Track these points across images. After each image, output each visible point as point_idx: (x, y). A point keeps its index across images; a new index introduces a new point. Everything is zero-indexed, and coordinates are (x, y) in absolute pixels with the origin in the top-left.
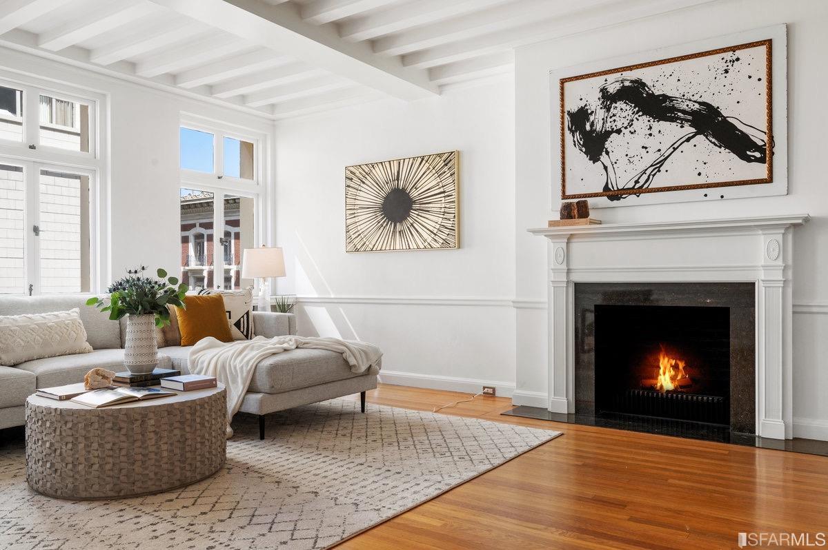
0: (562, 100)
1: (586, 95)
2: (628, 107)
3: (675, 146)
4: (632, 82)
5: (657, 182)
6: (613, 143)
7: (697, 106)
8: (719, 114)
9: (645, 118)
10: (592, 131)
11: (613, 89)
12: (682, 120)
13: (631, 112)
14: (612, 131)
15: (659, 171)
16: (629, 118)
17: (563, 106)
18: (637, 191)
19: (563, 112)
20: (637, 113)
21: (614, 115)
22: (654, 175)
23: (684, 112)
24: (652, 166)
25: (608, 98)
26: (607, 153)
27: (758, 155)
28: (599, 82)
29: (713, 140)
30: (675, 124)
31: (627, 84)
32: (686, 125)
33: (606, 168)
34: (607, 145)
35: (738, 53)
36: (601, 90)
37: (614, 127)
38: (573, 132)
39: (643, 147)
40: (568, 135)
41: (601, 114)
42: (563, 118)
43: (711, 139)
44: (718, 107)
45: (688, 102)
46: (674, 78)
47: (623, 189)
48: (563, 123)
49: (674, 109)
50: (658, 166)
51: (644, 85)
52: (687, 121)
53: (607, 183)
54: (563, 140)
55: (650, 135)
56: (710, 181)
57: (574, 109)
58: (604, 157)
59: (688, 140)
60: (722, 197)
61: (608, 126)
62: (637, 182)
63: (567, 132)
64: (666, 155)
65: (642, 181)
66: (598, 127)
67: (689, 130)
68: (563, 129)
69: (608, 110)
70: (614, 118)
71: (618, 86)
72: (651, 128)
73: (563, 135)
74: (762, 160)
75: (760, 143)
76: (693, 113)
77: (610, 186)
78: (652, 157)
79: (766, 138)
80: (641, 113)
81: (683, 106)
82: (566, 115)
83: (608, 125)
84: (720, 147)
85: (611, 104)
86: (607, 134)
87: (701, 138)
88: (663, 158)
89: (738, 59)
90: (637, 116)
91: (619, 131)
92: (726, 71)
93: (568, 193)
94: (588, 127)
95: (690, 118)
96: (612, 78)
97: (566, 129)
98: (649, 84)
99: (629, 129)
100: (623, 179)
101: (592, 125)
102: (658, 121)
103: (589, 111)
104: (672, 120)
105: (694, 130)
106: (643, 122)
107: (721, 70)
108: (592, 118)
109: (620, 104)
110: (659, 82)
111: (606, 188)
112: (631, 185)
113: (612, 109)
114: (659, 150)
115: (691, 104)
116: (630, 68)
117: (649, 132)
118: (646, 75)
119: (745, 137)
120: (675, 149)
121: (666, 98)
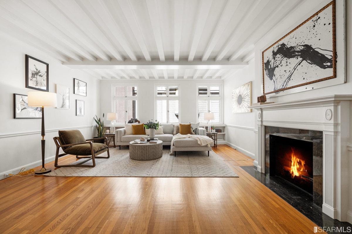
0: (263, 59)
1: (269, 55)
2: (280, 56)
3: (295, 68)
5: (289, 84)
6: (276, 71)
7: (303, 47)
8: (312, 48)
9: (285, 59)
10: (271, 68)
11: (276, 50)
12: (297, 55)
13: (281, 58)
15: (290, 80)
16: (280, 60)
17: (263, 61)
18: (283, 89)
19: (263, 63)
21: (276, 60)
22: (288, 82)
23: (298, 52)
24: (287, 78)
25: (275, 54)
26: (275, 76)
27: (329, 64)
28: (271, 50)
29: (309, 61)
30: (295, 58)
31: (280, 46)
32: (299, 57)
33: (274, 81)
34: (275, 73)
35: (320, 14)
36: (273, 52)
37: (276, 65)
38: (266, 70)
39: (285, 71)
41: (273, 61)
42: (263, 66)
44: (311, 45)
46: (294, 38)
47: (279, 89)
48: (263, 68)
49: (295, 51)
50: (289, 78)
54: (263, 74)
55: (287, 65)
56: (308, 81)
57: (266, 61)
58: (274, 78)
59: (299, 64)
60: (313, 88)
62: (283, 86)
64: (292, 73)
65: (285, 85)
68: (263, 70)
70: (276, 61)
71: (277, 48)
72: (287, 62)
73: (263, 72)
74: (331, 66)
76: (301, 51)
77: (276, 89)
78: (288, 74)
79: (332, 54)
80: (284, 57)
81: (298, 49)
83: (275, 64)
84: (312, 64)
85: (275, 56)
86: (274, 68)
87: (304, 61)
89: (319, 18)
90: (283, 59)
91: (277, 66)
92: (314, 26)
93: (265, 93)
94: (269, 67)
95: (300, 54)
96: (275, 46)
98: (286, 44)
99: (281, 65)
100: (279, 85)
101: (271, 66)
102: (289, 59)
103: (270, 61)
105: (301, 59)
106: (284, 61)
107: (312, 26)
108: (270, 63)
109: (278, 56)
110: (289, 42)
111: (274, 89)
112: (281, 87)
113: (276, 58)
114: (290, 71)
115: (300, 47)
116: (280, 40)
118: (285, 41)
119: (323, 56)
120: (295, 69)
121: (291, 48)
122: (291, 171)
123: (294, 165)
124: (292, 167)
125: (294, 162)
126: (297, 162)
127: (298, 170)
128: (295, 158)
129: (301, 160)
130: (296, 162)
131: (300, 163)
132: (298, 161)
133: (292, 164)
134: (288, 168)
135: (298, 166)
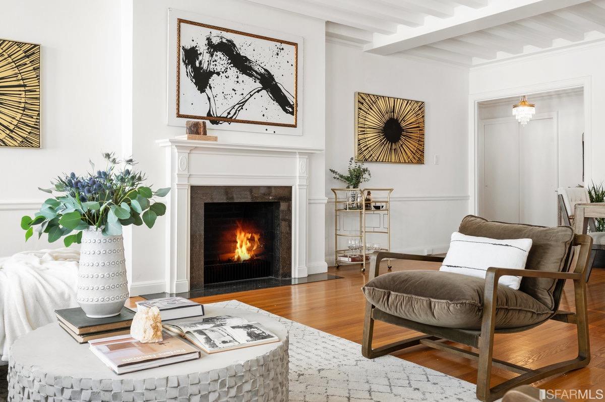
0: (179, 35)
1: (196, 38)
2: (224, 58)
3: (251, 94)
4: (227, 40)
5: (241, 116)
6: (214, 80)
8: (273, 80)
9: (235, 69)
10: (201, 68)
11: (216, 41)
12: (256, 77)
13: (226, 62)
14: (214, 73)
15: (242, 108)
16: (225, 66)
17: (179, 41)
18: (229, 120)
19: (179, 45)
20: (230, 64)
21: (215, 61)
22: (239, 111)
23: (256, 72)
24: (238, 104)
25: (213, 48)
26: (210, 88)
27: (290, 110)
28: (206, 32)
29: (271, 95)
30: (251, 79)
31: (224, 41)
32: (258, 81)
33: (209, 99)
34: (211, 81)
35: (284, 45)
36: (207, 39)
37: (215, 69)
38: (187, 65)
39: (233, 90)
40: (183, 66)
41: (207, 57)
42: (179, 50)
43: (270, 94)
44: (273, 75)
45: (259, 67)
46: (251, 48)
47: (220, 117)
48: (179, 55)
49: (251, 69)
50: (242, 104)
51: (234, 46)
52: (258, 79)
53: (210, 111)
54: (179, 69)
55: (238, 82)
56: (269, 121)
57: (188, 47)
58: (208, 90)
59: (258, 91)
60: (274, 132)
61: (211, 67)
62: (229, 113)
63: (182, 64)
64: (246, 98)
65: (232, 113)
66: (205, 66)
67: (258, 85)
68: (179, 60)
69: (212, 56)
70: (215, 63)
71: (218, 40)
72: (238, 77)
73: (179, 64)
74: (292, 113)
75: (292, 103)
76: (260, 74)
77: (212, 113)
78: (238, 98)
79: (294, 101)
80: (232, 65)
81: (256, 68)
82: (181, 48)
84: (274, 100)
85: (214, 51)
86: (210, 74)
87: (264, 92)
88: (244, 100)
89: (283, 49)
90: (230, 66)
91: (218, 74)
92: (278, 54)
93: (181, 113)
94: (197, 65)
95: (259, 77)
96: (215, 33)
97: (181, 60)
98: (238, 46)
99: (225, 74)
100: (220, 111)
101: (200, 63)
102: (242, 74)
103: (199, 52)
104: (251, 75)
105: (261, 86)
106: (233, 72)
107: (275, 53)
108: (200, 58)
109: (219, 54)
110: (244, 47)
111: (209, 114)
112: (225, 115)
113: (214, 56)
114: (242, 94)
115: (260, 68)
116: (227, 30)
117: (237, 80)
118: (238, 40)
119: (285, 97)
120: (251, 96)
121: (246, 59)
122: (236, 257)
123: (241, 246)
124: (236, 251)
125: (242, 242)
126: (248, 239)
127: (249, 250)
128: (243, 234)
129: (254, 235)
130: (245, 239)
132: (249, 237)
133: (238, 245)
134: (230, 255)
135: (249, 244)
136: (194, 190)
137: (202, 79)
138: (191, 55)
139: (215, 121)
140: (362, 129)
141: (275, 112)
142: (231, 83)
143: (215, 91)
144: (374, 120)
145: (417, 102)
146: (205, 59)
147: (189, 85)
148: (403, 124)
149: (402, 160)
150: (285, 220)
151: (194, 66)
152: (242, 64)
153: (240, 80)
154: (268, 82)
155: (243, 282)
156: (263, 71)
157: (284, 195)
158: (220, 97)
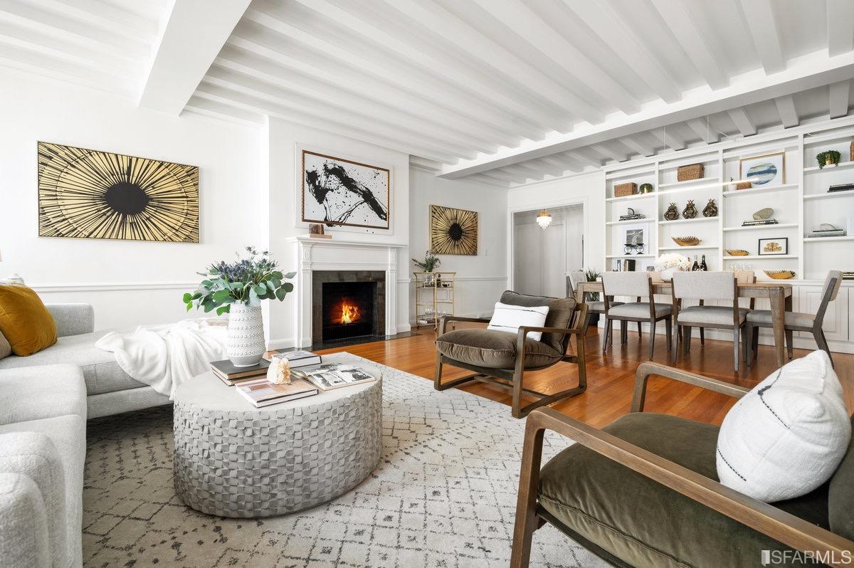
0: (304, 163)
1: (316, 165)
2: (337, 179)
3: (356, 205)
5: (349, 221)
6: (329, 195)
8: (372, 195)
9: (344, 187)
10: (319, 186)
11: (330, 167)
12: (359, 193)
13: (338, 182)
14: (329, 190)
15: (350, 215)
16: (337, 185)
17: (303, 166)
18: (341, 224)
19: (304, 170)
21: (330, 181)
22: (347, 217)
23: (360, 190)
24: (347, 212)
25: (329, 172)
26: (327, 200)
27: (384, 216)
28: (323, 160)
30: (356, 194)
31: (337, 167)
32: (361, 196)
33: (326, 208)
34: (327, 196)
35: (379, 171)
36: (324, 165)
37: (330, 187)
38: (309, 183)
39: (343, 202)
40: (306, 185)
42: (303, 173)
43: (370, 206)
44: (372, 192)
46: (356, 172)
47: (334, 221)
48: (303, 177)
49: (356, 187)
50: (350, 212)
51: (344, 171)
52: (361, 194)
53: (326, 217)
54: (303, 187)
56: (369, 225)
57: (310, 171)
58: (325, 202)
59: (361, 204)
60: (373, 233)
61: (327, 186)
62: (340, 219)
63: (306, 182)
64: (352, 208)
65: (343, 218)
66: (323, 185)
67: (361, 199)
68: (303, 180)
69: (328, 177)
70: (330, 183)
71: (332, 166)
72: (346, 193)
73: (303, 183)
74: (385, 219)
75: (386, 212)
76: (363, 191)
77: (328, 219)
78: (347, 208)
80: (342, 184)
81: (360, 187)
82: (305, 172)
84: (373, 210)
85: (329, 174)
86: (327, 190)
87: (365, 204)
88: (351, 210)
89: (379, 174)
91: (332, 190)
92: (375, 177)
93: (305, 218)
94: (317, 184)
96: (330, 161)
97: (305, 180)
98: (346, 171)
99: (337, 191)
100: (334, 217)
101: (319, 183)
102: (350, 191)
103: (318, 175)
104: (356, 192)
105: (363, 200)
106: (343, 189)
107: (373, 176)
108: (319, 179)
109: (333, 176)
110: (351, 171)
111: (326, 219)
112: (337, 220)
114: (350, 206)
115: (362, 187)
116: (339, 160)
117: (346, 195)
118: (346, 166)
119: (381, 208)
120: (356, 207)
121: (353, 181)
122: (342, 321)
124: (343, 317)
125: (346, 312)
126: (350, 310)
127: (350, 317)
128: (346, 306)
129: (354, 307)
130: (348, 310)
131: (352, 311)
133: (344, 314)
134: (338, 320)
135: (350, 314)
136: (315, 273)
137: (321, 194)
138: (312, 177)
139: (330, 224)
140: (435, 231)
141: (373, 218)
142: (341, 198)
143: (330, 203)
144: (443, 225)
145: (473, 212)
146: (322, 179)
147: (311, 198)
148: (463, 228)
149: (462, 253)
150: (380, 294)
151: (314, 185)
152: (349, 184)
153: (348, 195)
154: (368, 197)
155: (351, 339)
156: (364, 189)
157: (380, 277)
158: (334, 208)
